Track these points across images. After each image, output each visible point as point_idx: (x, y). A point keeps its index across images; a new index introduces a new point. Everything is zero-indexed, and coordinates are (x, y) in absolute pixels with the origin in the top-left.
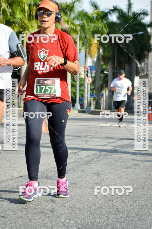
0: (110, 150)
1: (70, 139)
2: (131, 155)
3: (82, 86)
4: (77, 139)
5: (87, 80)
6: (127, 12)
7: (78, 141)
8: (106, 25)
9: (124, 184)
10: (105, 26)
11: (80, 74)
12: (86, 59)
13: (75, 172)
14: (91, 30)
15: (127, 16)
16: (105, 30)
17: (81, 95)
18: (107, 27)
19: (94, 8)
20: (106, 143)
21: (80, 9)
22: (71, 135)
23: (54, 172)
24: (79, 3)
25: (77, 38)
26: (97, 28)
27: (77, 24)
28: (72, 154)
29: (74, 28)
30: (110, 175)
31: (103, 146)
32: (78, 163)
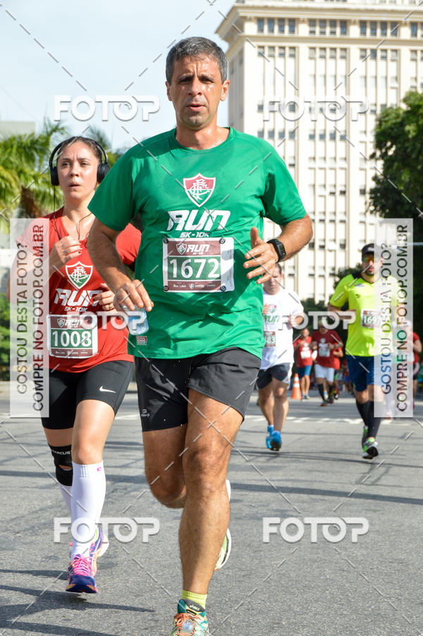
0: (137, 477)
20: (127, 462)
31: (121, 467)
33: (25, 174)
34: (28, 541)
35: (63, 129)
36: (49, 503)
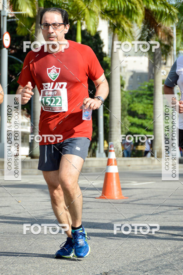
1: (164, 211)
7: (178, 214)
13: (175, 270)
22: (166, 205)
23: (136, 272)
25: (172, 28)
27: (172, 5)
29: (168, 11)
32: (180, 254)
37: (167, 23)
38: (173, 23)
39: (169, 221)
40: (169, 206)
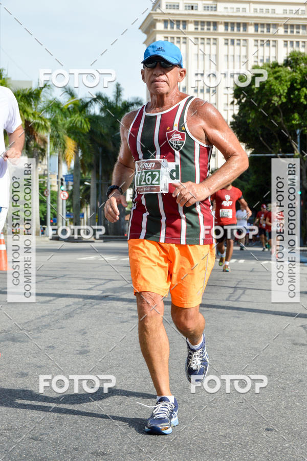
0: (98, 296)
2: (127, 303)
3: (54, 202)
4: (50, 280)
5: (62, 195)
6: (115, 102)
7: (53, 283)
8: (87, 119)
9: (120, 346)
10: (85, 120)
11: (51, 186)
12: (60, 166)
14: (66, 126)
15: (115, 107)
16: (85, 126)
17: (52, 215)
18: (88, 122)
19: (69, 96)
20: (91, 286)
21: (51, 98)
22: (43, 275)
24: (48, 89)
25: (47, 136)
26: (74, 123)
27: (47, 119)
28: (45, 303)
29: (43, 123)
30: (100, 333)
31: (87, 290)
33: (27, 112)
34: (36, 336)
35: (49, 86)
36: (47, 312)
37: (42, 132)
38: (47, 132)
39: (46, 289)
40: (46, 276)
